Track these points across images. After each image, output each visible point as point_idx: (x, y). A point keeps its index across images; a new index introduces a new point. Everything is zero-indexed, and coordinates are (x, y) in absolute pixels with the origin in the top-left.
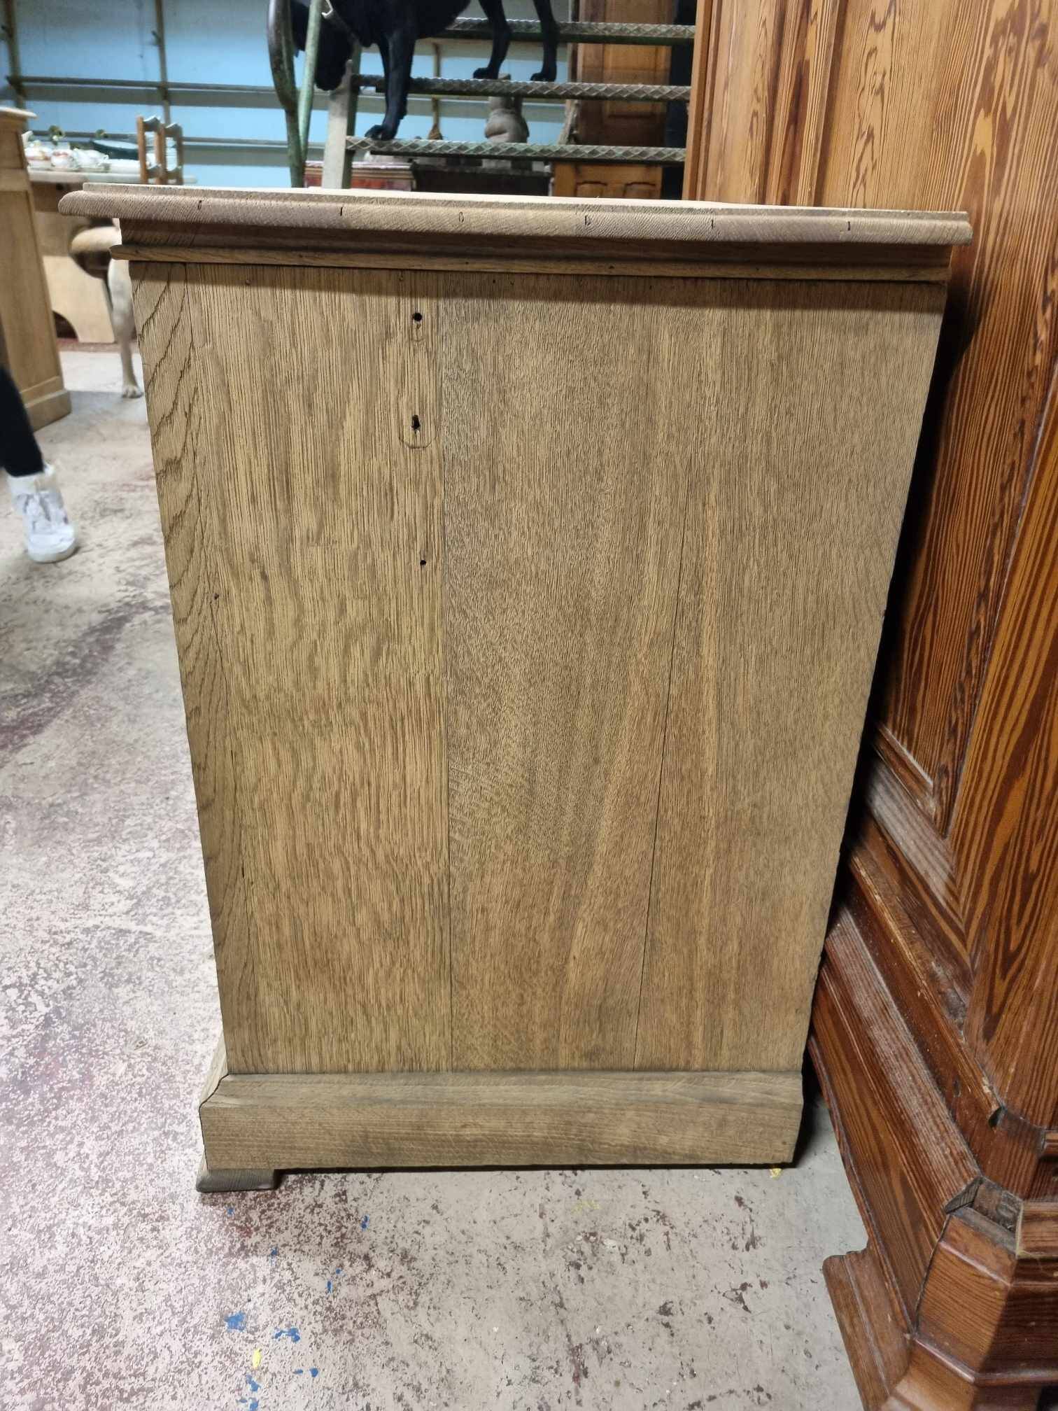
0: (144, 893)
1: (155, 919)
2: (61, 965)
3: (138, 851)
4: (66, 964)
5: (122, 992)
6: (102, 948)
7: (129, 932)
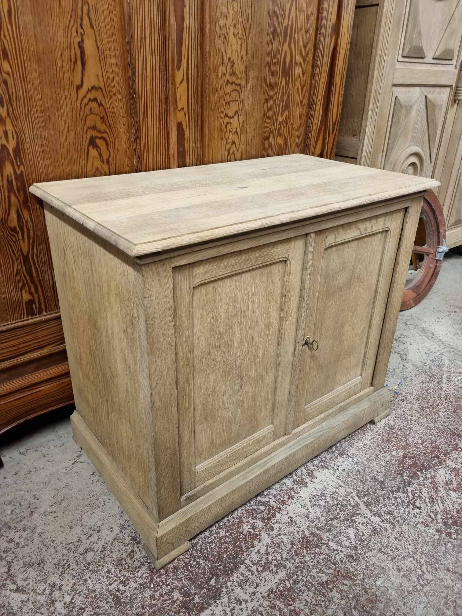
0: (347, 520)
1: (352, 502)
2: (396, 504)
3: (334, 550)
4: (394, 504)
5: (381, 478)
6: (378, 501)
7: (364, 503)
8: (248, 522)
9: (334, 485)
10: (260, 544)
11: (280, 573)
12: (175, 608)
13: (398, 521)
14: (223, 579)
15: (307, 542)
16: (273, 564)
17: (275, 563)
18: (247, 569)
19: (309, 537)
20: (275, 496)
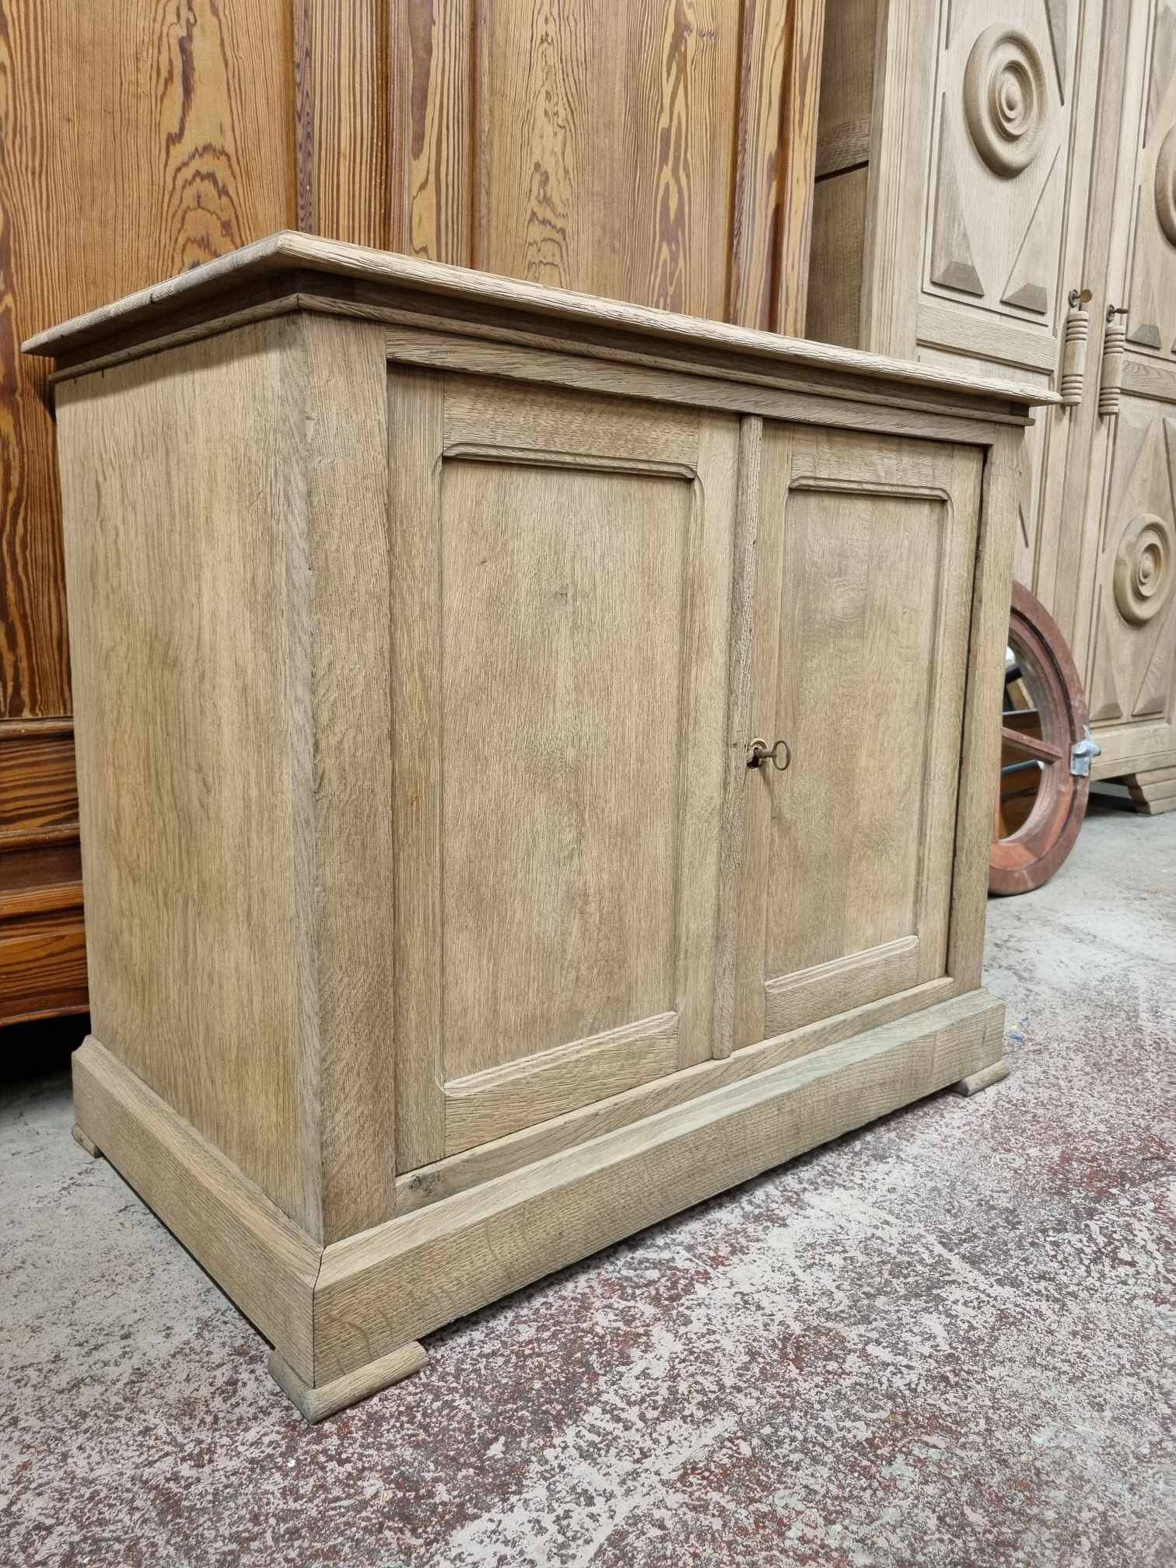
0: (918, 1296)
1: (926, 1256)
2: (1060, 1258)
3: (886, 1365)
4: (1055, 1256)
5: (1004, 1202)
6: (1005, 1253)
7: (963, 1257)
8: (610, 1306)
9: (867, 1222)
10: (649, 1356)
11: (717, 1421)
12: (369, 1519)
13: (1074, 1295)
14: (531, 1441)
15: (798, 1348)
16: (695, 1402)
17: (699, 1398)
18: (608, 1416)
19: (804, 1336)
20: (690, 1248)
